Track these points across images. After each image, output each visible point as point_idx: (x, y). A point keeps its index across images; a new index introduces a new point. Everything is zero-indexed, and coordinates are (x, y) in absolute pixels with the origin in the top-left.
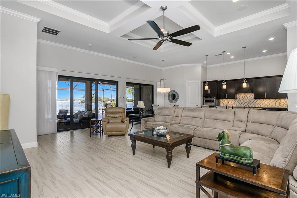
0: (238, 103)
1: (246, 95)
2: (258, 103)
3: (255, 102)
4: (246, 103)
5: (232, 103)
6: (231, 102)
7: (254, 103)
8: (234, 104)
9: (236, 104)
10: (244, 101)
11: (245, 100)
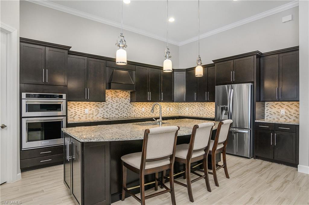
0: (104, 111)
1: (117, 94)
2: (133, 109)
3: (130, 107)
4: (116, 109)
5: (91, 112)
6: (90, 108)
7: (128, 109)
8: (96, 113)
9: (100, 112)
10: (114, 106)
11: (116, 104)
